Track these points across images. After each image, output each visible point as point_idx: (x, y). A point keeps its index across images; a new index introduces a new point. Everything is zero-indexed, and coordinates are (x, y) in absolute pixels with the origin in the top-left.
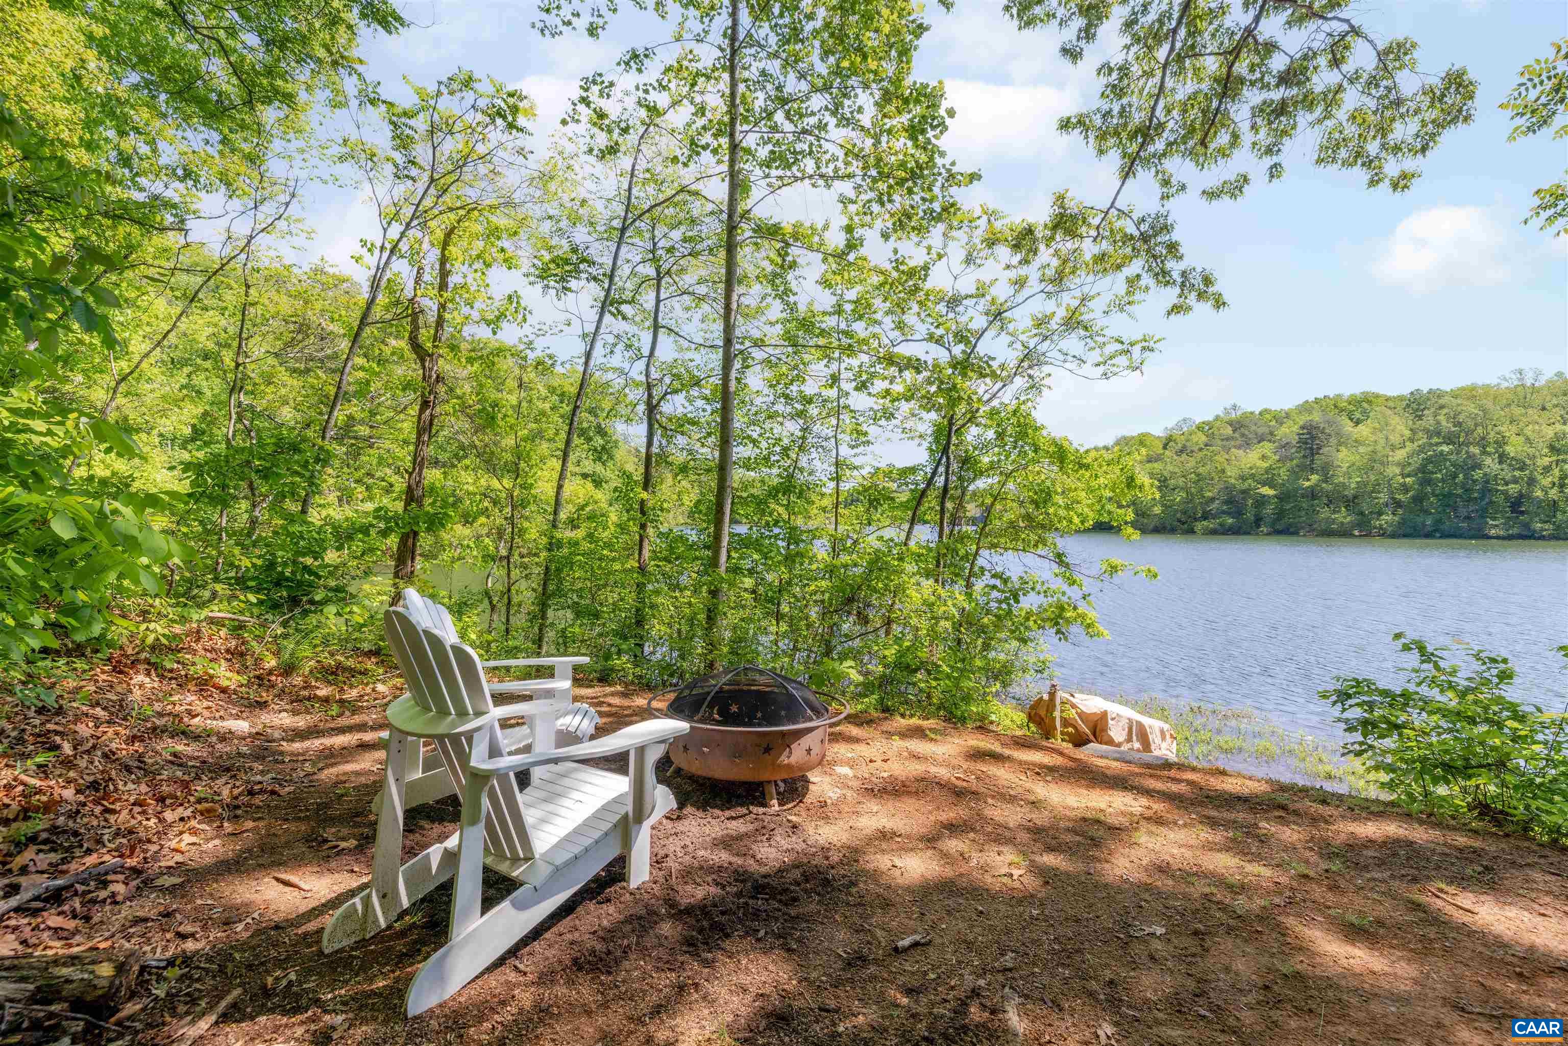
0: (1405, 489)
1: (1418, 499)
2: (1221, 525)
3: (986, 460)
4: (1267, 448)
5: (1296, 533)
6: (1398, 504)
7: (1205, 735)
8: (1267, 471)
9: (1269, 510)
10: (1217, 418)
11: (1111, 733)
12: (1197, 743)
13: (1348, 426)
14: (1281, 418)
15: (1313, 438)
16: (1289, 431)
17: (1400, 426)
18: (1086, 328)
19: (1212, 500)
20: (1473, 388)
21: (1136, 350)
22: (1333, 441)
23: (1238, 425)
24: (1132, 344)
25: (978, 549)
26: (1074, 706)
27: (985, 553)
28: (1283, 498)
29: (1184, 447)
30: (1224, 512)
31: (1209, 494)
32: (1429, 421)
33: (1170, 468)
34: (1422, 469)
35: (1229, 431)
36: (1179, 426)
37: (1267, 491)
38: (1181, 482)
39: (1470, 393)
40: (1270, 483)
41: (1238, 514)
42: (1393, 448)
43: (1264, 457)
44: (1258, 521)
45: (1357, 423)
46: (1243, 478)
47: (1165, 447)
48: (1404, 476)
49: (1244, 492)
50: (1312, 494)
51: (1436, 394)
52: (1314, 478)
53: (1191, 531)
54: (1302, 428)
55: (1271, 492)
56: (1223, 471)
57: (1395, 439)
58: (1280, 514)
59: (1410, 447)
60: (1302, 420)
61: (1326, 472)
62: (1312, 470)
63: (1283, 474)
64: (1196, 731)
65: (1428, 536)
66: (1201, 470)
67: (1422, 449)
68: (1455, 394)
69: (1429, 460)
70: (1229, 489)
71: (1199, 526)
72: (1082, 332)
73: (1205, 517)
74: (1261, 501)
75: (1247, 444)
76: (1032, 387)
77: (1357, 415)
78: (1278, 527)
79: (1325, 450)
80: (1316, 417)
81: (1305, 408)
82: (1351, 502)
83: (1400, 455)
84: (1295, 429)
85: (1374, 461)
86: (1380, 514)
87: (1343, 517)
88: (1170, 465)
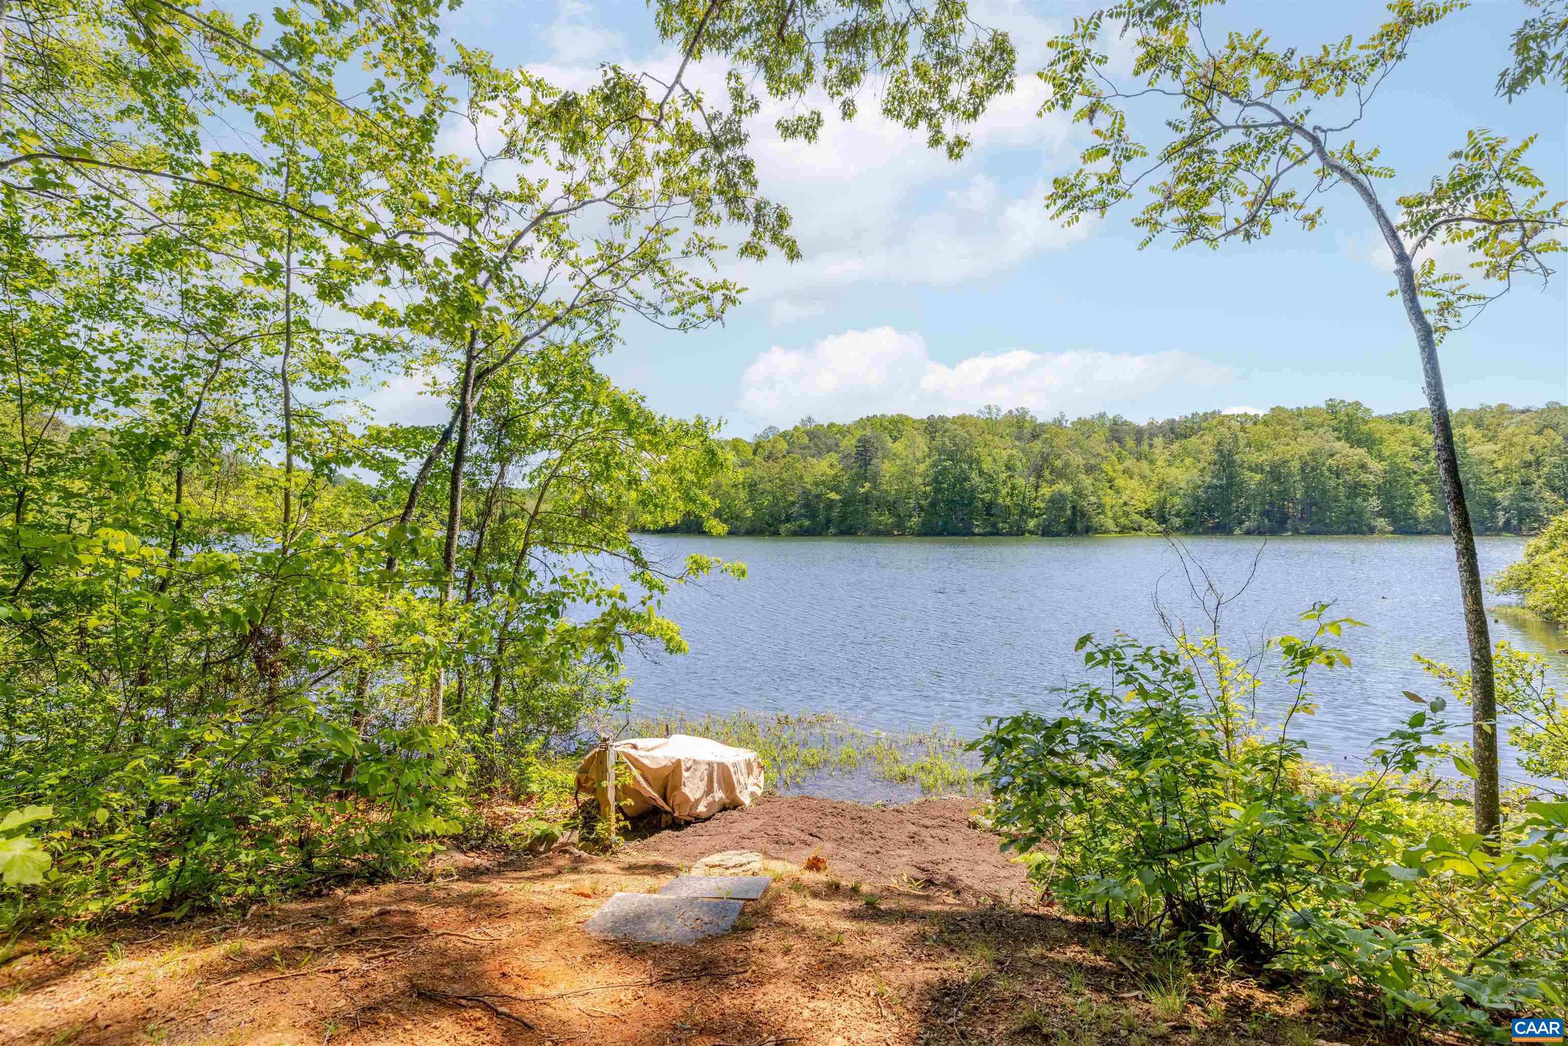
0: (925, 495)
1: (933, 504)
2: (800, 526)
3: (536, 424)
4: (834, 457)
5: (854, 534)
6: (921, 508)
7: (792, 751)
8: (835, 477)
9: (835, 513)
10: (796, 428)
11: (686, 790)
12: (784, 762)
13: (889, 443)
14: (844, 431)
15: (866, 451)
16: (849, 443)
17: (922, 443)
18: (663, 272)
19: (793, 503)
20: (963, 417)
21: (718, 297)
22: (880, 454)
23: (813, 435)
24: (713, 290)
25: (526, 545)
26: (636, 762)
27: (537, 551)
28: (845, 503)
29: (771, 453)
30: (802, 515)
31: (791, 499)
32: (938, 442)
33: (759, 472)
34: (935, 480)
35: (806, 440)
36: (765, 434)
37: (833, 496)
38: (768, 486)
39: (963, 421)
40: (835, 489)
41: (813, 516)
42: (918, 462)
43: (831, 466)
44: (828, 522)
45: (895, 439)
46: (816, 484)
47: (755, 453)
48: (925, 485)
49: (818, 496)
50: (866, 499)
51: (943, 420)
52: (867, 485)
53: (776, 533)
54: (859, 441)
55: (838, 497)
56: (801, 477)
57: (919, 454)
58: (844, 517)
59: (928, 462)
60: (859, 434)
61: (875, 479)
62: (866, 479)
63: (846, 483)
64: (784, 747)
65: (940, 534)
66: (784, 476)
67: (934, 465)
68: (954, 421)
69: (940, 473)
70: (806, 493)
71: (783, 528)
72: (658, 276)
73: (788, 520)
74: (831, 504)
75: (819, 454)
76: (600, 338)
77: (895, 433)
78: (843, 528)
79: (874, 461)
80: (868, 432)
81: (862, 423)
82: (892, 507)
83: (922, 468)
84: (854, 442)
85: (908, 471)
86: (911, 516)
87: (887, 519)
88: (760, 470)
